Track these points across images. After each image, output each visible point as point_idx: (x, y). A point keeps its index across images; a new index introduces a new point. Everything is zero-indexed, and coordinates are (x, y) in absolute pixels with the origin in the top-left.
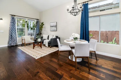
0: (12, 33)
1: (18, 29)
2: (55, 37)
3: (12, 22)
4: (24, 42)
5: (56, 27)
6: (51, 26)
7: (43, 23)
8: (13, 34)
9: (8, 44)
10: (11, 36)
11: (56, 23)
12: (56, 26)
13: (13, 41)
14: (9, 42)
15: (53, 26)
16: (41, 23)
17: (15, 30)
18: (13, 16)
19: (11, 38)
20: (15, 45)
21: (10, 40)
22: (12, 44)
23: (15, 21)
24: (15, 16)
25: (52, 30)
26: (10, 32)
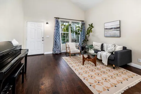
0: (56, 38)
1: (61, 33)
2: (122, 49)
3: (56, 26)
4: (68, 51)
5: (120, 30)
6: (107, 29)
7: (92, 24)
8: (58, 39)
9: (53, 51)
10: (56, 42)
11: (119, 21)
12: (119, 28)
13: (57, 48)
14: (53, 49)
15: (112, 28)
16: (89, 25)
17: (59, 35)
18: (57, 19)
19: (56, 44)
20: (59, 53)
21: (55, 46)
22: (57, 52)
23: (59, 24)
24: (59, 18)
25: (108, 35)
26: (55, 37)
